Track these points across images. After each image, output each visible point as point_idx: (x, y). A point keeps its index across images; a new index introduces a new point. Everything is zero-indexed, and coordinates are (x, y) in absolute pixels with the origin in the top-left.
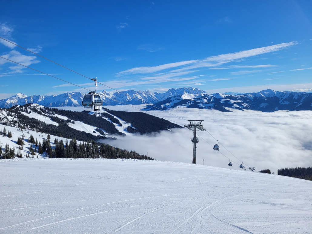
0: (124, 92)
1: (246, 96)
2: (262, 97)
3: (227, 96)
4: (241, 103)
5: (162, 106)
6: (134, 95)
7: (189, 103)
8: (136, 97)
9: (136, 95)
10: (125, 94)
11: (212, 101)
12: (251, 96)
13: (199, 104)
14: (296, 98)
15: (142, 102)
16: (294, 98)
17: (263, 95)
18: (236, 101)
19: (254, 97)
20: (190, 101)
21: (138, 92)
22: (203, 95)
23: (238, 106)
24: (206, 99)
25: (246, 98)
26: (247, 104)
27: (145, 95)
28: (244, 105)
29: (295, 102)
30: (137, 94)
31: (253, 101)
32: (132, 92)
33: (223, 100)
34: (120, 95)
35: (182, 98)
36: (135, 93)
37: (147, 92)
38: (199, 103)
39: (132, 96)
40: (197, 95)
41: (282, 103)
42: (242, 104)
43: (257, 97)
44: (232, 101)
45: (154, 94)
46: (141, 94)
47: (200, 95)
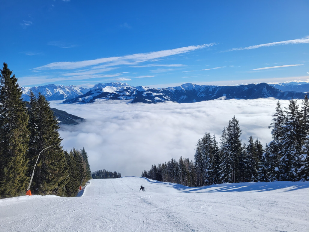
0: (42, 87)
1: (168, 89)
2: (182, 90)
3: (150, 89)
4: (163, 95)
5: (80, 99)
6: (55, 90)
7: (109, 96)
8: (58, 93)
9: (57, 89)
10: (44, 89)
11: (134, 93)
12: (173, 89)
13: (120, 97)
14: (211, 91)
15: (65, 97)
16: (209, 90)
17: (183, 89)
18: (158, 94)
19: (175, 90)
20: (111, 94)
21: (60, 87)
22: (125, 88)
23: (159, 99)
24: (128, 92)
25: (168, 91)
26: (168, 97)
27: (68, 90)
28: (165, 98)
29: (210, 95)
30: (59, 88)
31: (174, 94)
32: (52, 87)
33: (145, 93)
34: (38, 89)
35: (103, 91)
36: (56, 88)
37: (71, 87)
38: (120, 95)
39: (52, 91)
40: (120, 88)
41: (199, 96)
42: (164, 97)
43: (178, 90)
44: (154, 94)
45: (80, 89)
46: (63, 89)
47: (123, 88)
